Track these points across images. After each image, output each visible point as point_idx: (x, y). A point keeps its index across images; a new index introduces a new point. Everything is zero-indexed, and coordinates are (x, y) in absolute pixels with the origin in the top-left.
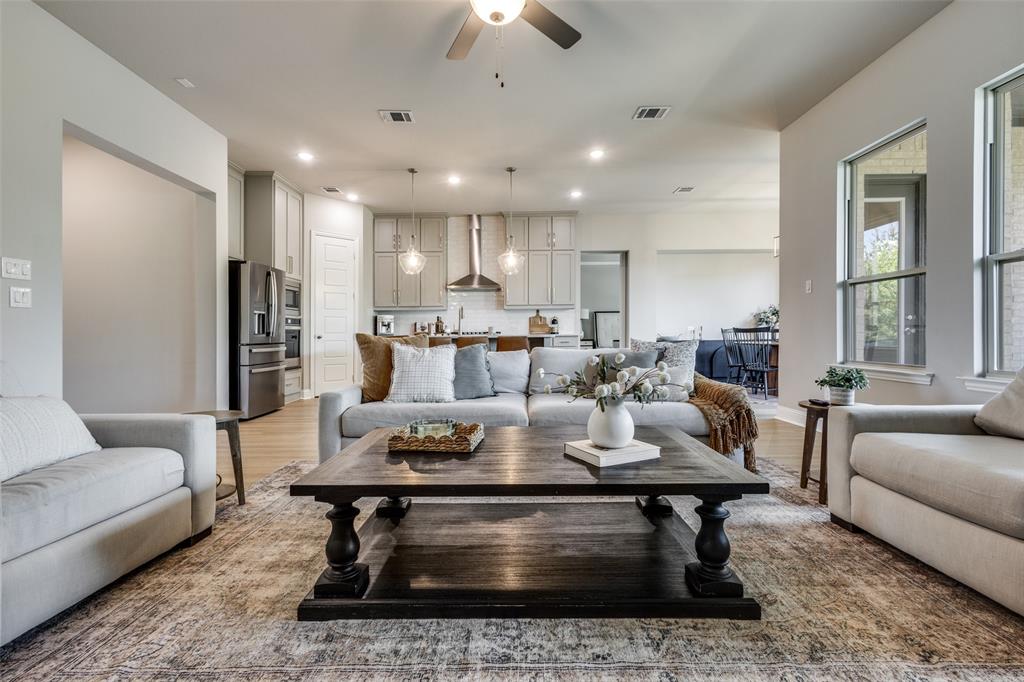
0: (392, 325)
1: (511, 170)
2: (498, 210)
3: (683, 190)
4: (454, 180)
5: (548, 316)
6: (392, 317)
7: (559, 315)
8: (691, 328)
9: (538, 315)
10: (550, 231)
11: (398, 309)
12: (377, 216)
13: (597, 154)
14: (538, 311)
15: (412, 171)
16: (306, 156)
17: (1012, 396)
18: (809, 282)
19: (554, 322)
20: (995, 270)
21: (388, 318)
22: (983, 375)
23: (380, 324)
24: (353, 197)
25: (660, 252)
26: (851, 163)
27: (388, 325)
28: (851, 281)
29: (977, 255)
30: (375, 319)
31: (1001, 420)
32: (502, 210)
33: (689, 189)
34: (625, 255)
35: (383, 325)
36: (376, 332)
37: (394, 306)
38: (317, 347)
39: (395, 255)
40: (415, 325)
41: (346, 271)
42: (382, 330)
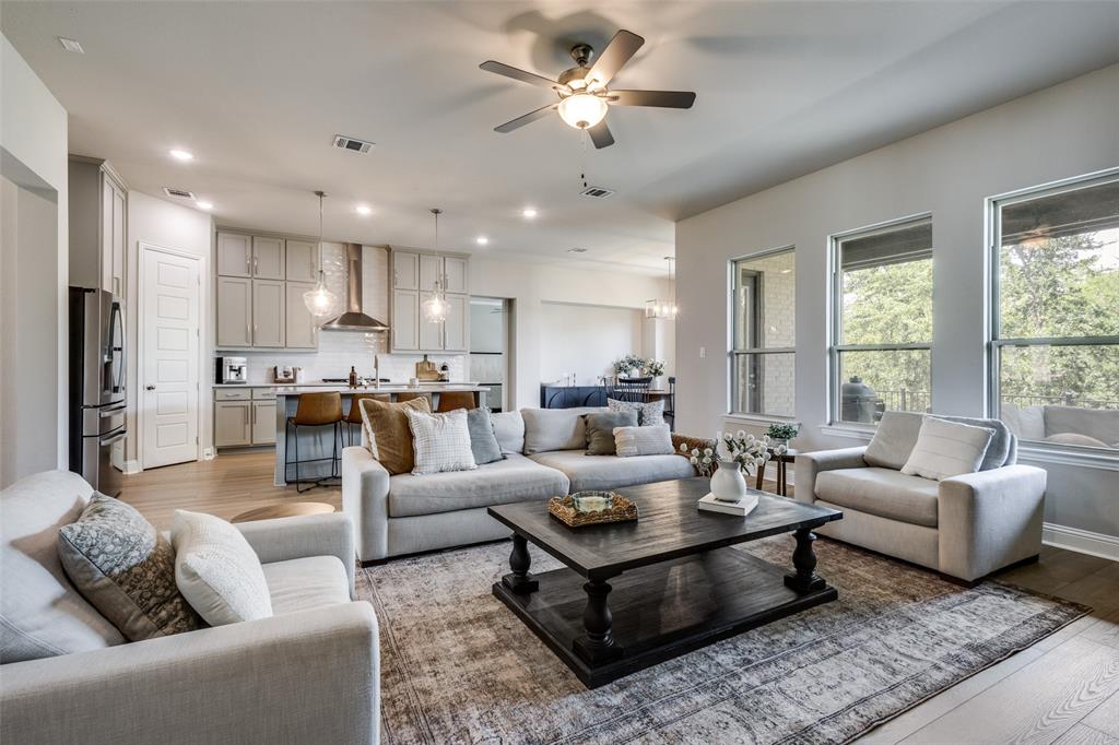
0: (244, 370)
1: (436, 212)
2: (385, 243)
3: (579, 250)
4: (364, 210)
5: (438, 362)
6: (244, 359)
7: (449, 361)
8: (566, 375)
9: (425, 360)
10: (442, 272)
11: (253, 349)
12: (223, 229)
13: (530, 213)
14: (426, 356)
15: (321, 194)
16: (181, 155)
17: (881, 442)
18: (702, 350)
19: (444, 368)
20: (837, 355)
21: (237, 361)
22: (830, 424)
23: (226, 369)
24: (206, 205)
25: (543, 302)
26: (735, 262)
27: (239, 371)
28: (736, 351)
29: (828, 346)
30: (219, 363)
31: (880, 457)
32: (390, 244)
33: (584, 250)
34: (510, 303)
35: (232, 369)
36: (219, 379)
37: (248, 345)
38: (147, 402)
39: (249, 282)
40: (275, 369)
41: (187, 299)
42: (229, 376)
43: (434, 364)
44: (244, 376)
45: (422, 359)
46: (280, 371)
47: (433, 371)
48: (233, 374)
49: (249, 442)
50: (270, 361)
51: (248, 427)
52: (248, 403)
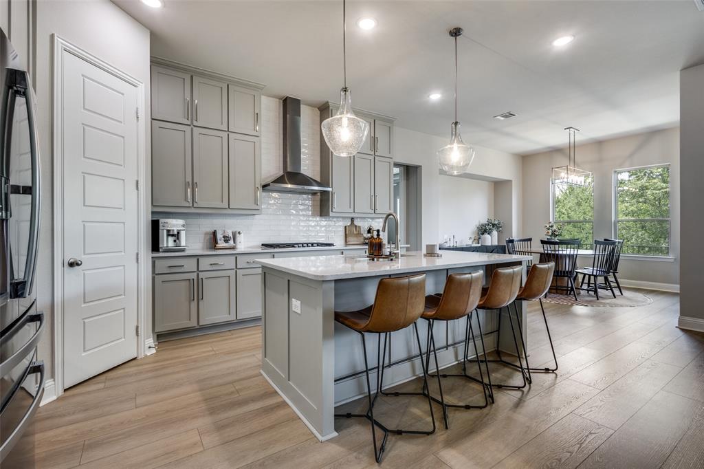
6: (183, 222)
9: (353, 223)
10: (373, 135)
11: (193, 210)
12: (156, 63)
14: (352, 219)
21: (175, 224)
23: (163, 234)
27: (177, 236)
30: (155, 226)
35: (169, 234)
36: (155, 246)
37: (187, 205)
38: (69, 285)
39: (188, 129)
40: (215, 233)
41: (123, 137)
42: (167, 242)
43: (360, 227)
44: (183, 243)
45: (349, 223)
46: (219, 236)
47: (359, 234)
48: (171, 239)
49: (195, 324)
50: (208, 225)
51: (194, 305)
52: (194, 276)
